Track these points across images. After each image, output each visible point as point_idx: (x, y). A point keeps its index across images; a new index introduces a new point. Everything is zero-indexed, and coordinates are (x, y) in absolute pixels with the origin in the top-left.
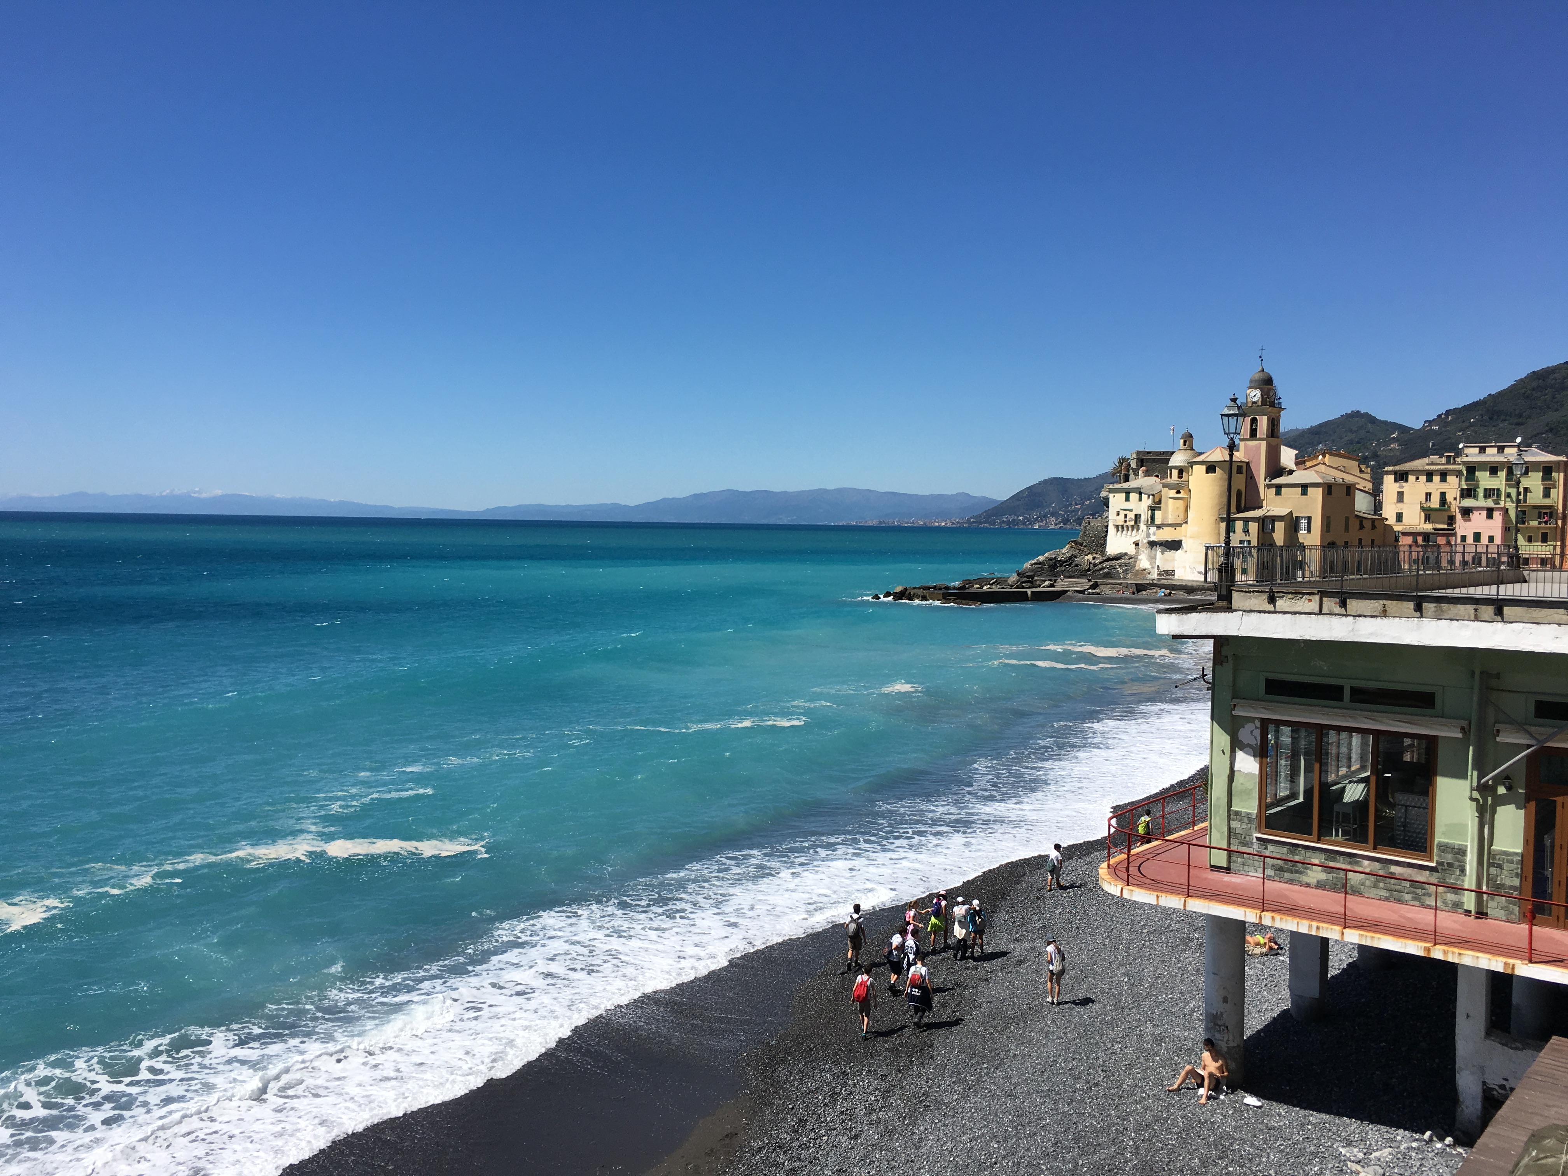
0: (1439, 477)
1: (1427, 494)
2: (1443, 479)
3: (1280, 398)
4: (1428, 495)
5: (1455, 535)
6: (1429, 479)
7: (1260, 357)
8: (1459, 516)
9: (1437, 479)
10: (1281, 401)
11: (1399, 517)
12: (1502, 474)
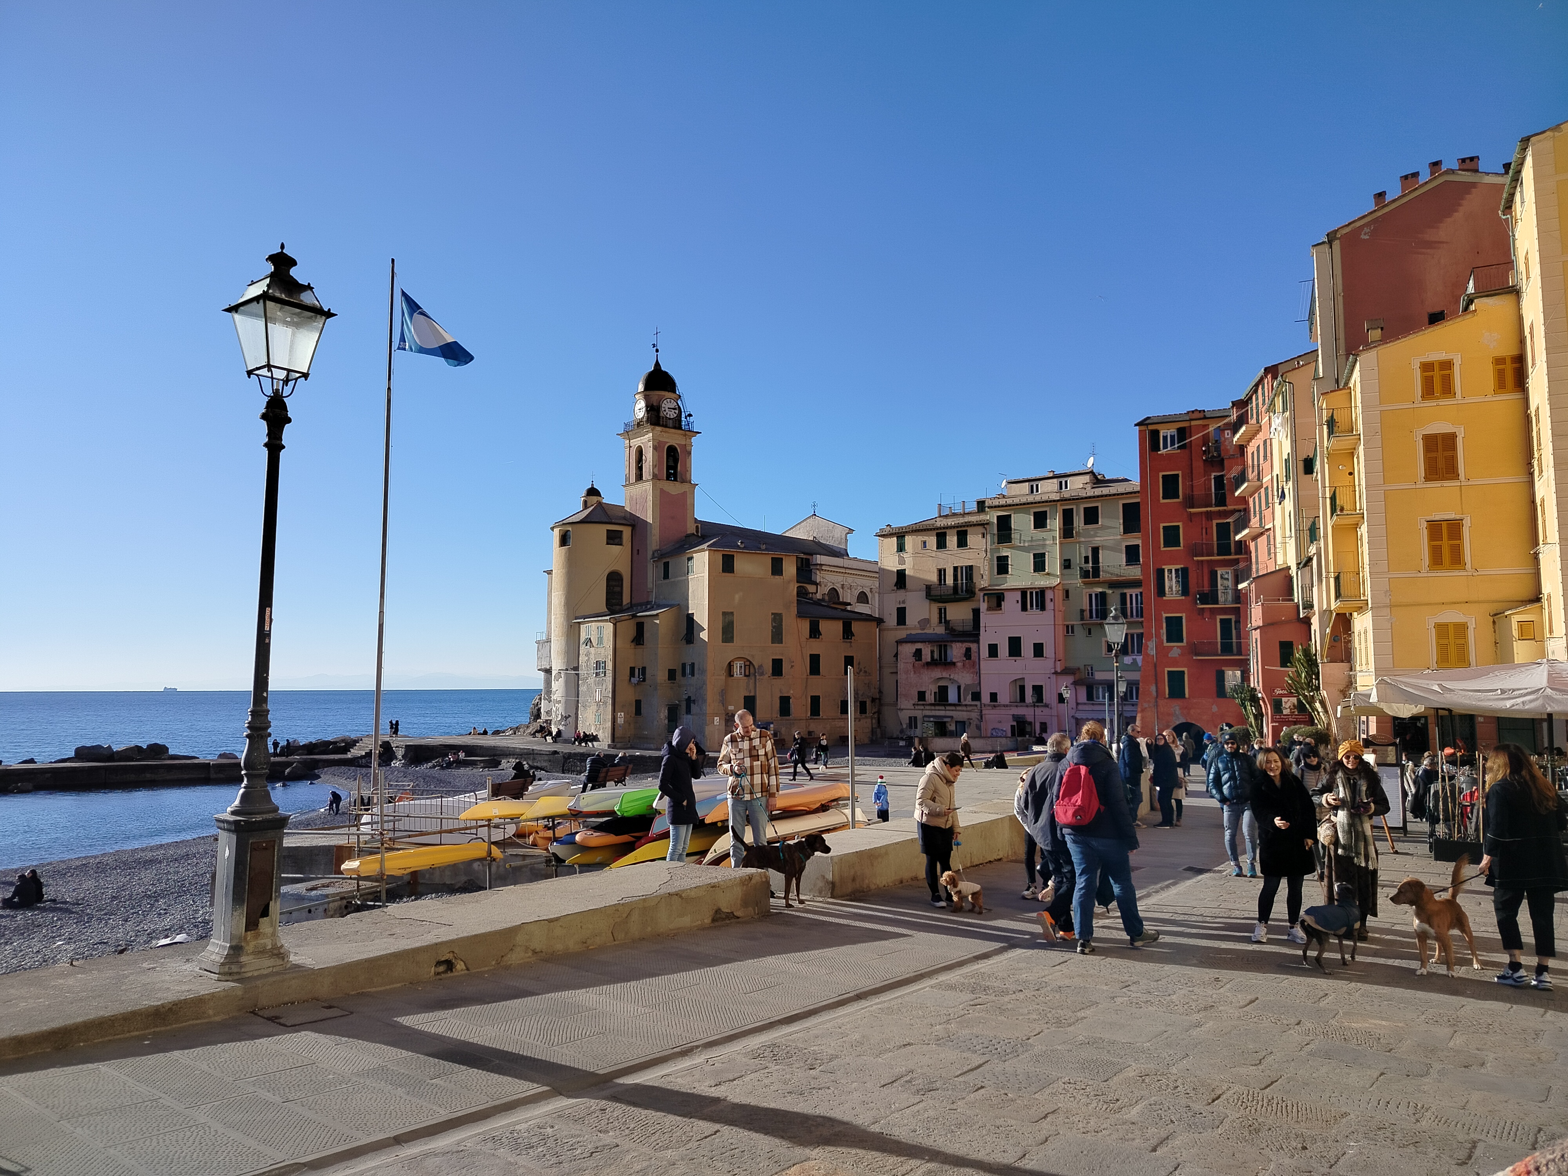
0: (955, 538)
1: (940, 571)
2: (962, 543)
3: (690, 415)
4: (941, 573)
5: (978, 642)
6: (941, 544)
7: (654, 346)
8: (983, 606)
9: (952, 540)
10: (691, 419)
11: (901, 614)
12: (1055, 523)
